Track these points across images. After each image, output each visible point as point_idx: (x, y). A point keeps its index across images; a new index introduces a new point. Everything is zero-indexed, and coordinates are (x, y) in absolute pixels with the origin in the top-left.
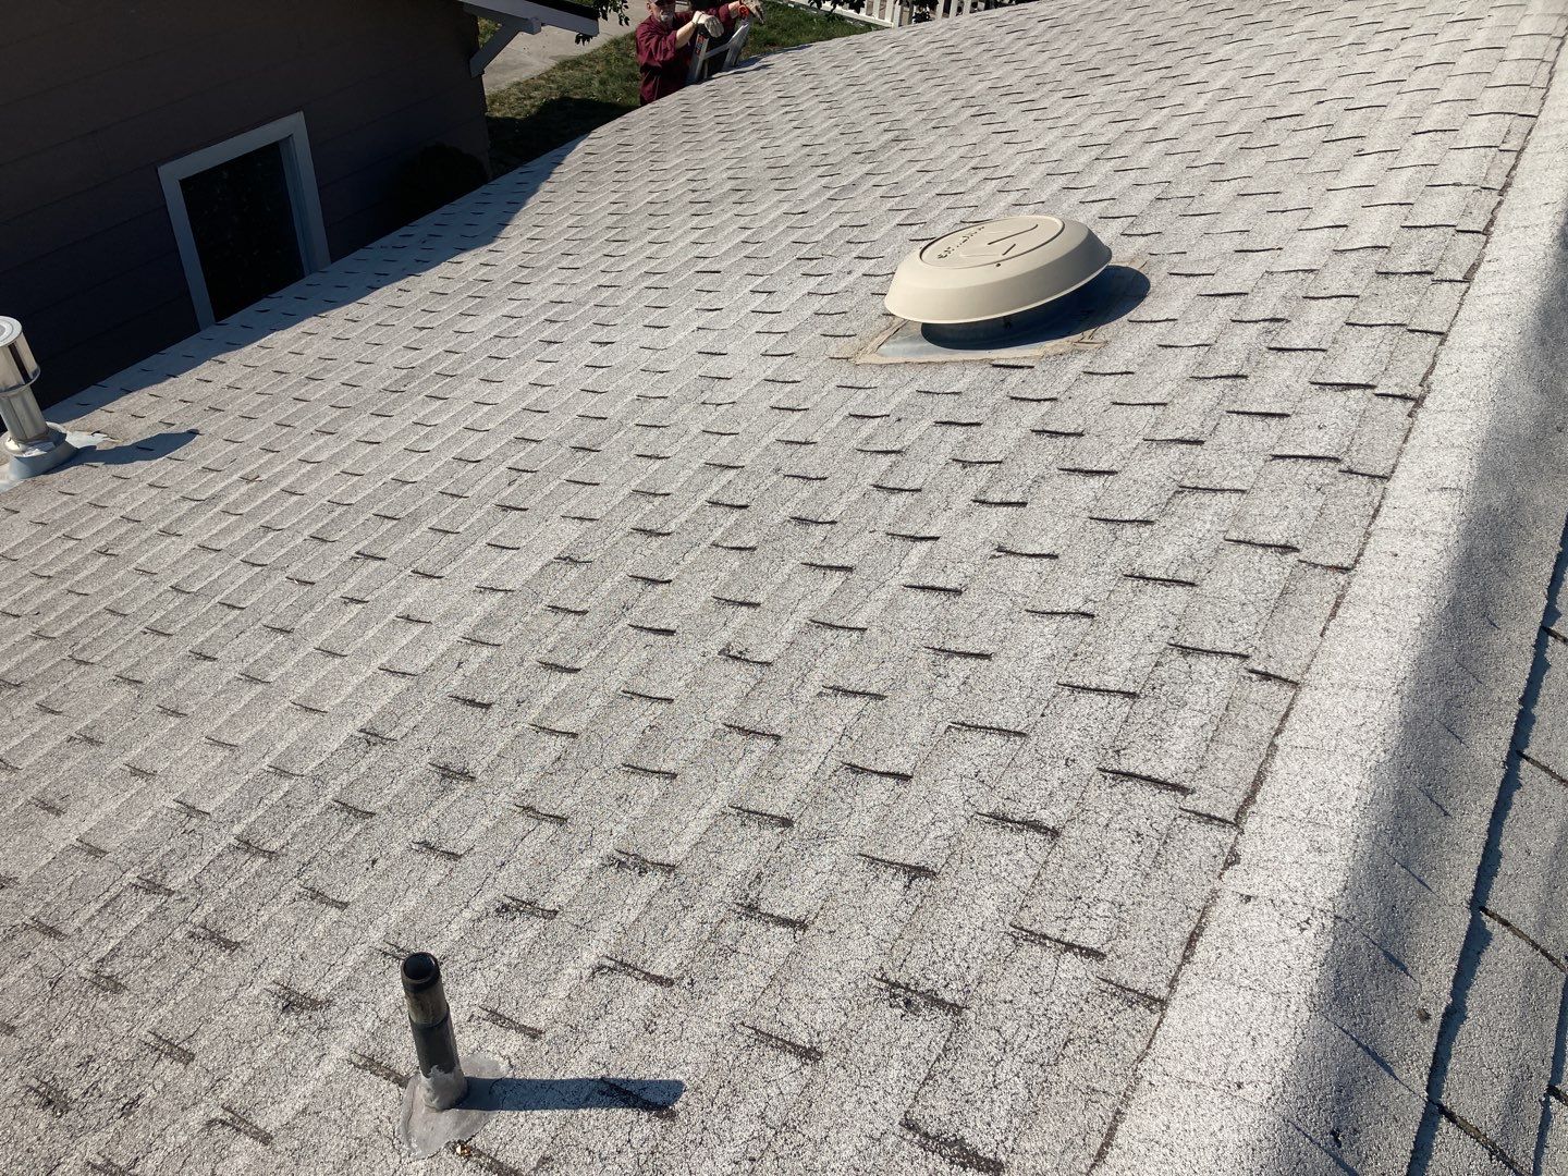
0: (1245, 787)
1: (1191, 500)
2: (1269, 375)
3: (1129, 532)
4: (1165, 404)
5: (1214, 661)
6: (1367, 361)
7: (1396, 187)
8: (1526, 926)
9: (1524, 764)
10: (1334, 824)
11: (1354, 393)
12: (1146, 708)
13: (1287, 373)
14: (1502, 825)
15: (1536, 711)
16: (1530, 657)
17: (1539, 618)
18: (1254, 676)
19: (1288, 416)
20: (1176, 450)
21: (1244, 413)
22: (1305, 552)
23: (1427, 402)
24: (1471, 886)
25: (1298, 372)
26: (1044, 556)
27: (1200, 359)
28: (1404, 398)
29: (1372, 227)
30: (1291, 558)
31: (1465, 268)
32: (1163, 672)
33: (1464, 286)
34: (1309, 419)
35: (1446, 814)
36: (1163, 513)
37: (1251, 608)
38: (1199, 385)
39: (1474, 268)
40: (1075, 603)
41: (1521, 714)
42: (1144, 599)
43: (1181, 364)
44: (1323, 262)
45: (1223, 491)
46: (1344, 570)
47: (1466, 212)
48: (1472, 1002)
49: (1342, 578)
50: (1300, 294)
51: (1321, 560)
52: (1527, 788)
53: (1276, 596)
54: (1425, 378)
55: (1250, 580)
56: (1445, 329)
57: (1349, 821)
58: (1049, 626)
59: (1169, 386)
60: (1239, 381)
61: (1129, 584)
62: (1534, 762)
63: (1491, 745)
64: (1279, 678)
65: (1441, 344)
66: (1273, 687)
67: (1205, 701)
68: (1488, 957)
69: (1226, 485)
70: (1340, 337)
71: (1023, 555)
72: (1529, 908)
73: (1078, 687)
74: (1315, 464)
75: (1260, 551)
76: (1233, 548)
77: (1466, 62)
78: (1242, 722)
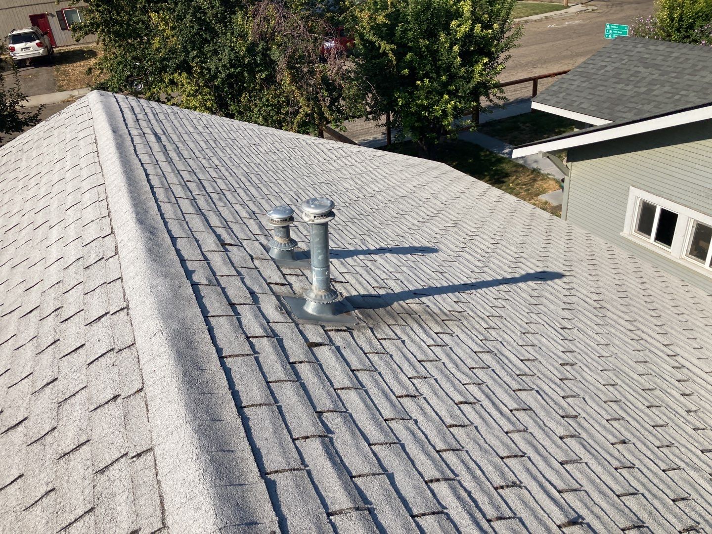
0: (159, 508)
1: (66, 406)
2: (68, 333)
3: (49, 439)
4: (32, 373)
5: (115, 466)
6: (101, 304)
7: (72, 233)
8: (283, 466)
9: (245, 410)
10: (197, 492)
11: (103, 319)
12: (100, 510)
13: (74, 328)
14: (253, 438)
15: (237, 388)
16: (222, 371)
17: (216, 355)
18: (134, 459)
19: (84, 344)
20: (48, 390)
21: (67, 355)
22: (122, 394)
23: (130, 306)
24: (257, 470)
25: (78, 324)
26: (17, 479)
27: (36, 345)
28: (122, 309)
29: (72, 253)
30: (119, 400)
31: (114, 249)
32: (98, 488)
33: (117, 256)
34: (93, 340)
35: (232, 452)
36: (58, 420)
37: (117, 432)
38: (42, 356)
39: (116, 248)
40: (43, 489)
41: (232, 394)
42: (72, 463)
43: (29, 352)
44: (62, 276)
45: (77, 392)
46: (140, 390)
47: (102, 229)
48: (285, 511)
49: (142, 394)
50: (61, 293)
51: (131, 392)
52: (252, 418)
53: (123, 419)
54: (124, 298)
55: (109, 421)
56: (120, 276)
57: (201, 487)
58: (37, 510)
59: (29, 365)
60: (57, 343)
61: (62, 461)
62: (248, 406)
63: (230, 413)
64: (144, 452)
65: (122, 282)
66: (144, 457)
67: (122, 486)
68: (279, 489)
69: (77, 390)
70: (85, 301)
71: (7, 486)
72: (280, 459)
73: (67, 526)
74: (106, 356)
75: (106, 406)
76: (95, 413)
77: (68, 176)
78: (141, 482)
